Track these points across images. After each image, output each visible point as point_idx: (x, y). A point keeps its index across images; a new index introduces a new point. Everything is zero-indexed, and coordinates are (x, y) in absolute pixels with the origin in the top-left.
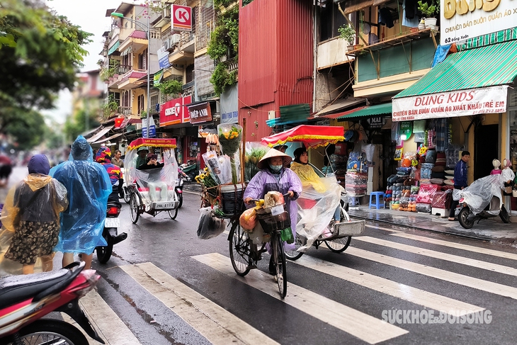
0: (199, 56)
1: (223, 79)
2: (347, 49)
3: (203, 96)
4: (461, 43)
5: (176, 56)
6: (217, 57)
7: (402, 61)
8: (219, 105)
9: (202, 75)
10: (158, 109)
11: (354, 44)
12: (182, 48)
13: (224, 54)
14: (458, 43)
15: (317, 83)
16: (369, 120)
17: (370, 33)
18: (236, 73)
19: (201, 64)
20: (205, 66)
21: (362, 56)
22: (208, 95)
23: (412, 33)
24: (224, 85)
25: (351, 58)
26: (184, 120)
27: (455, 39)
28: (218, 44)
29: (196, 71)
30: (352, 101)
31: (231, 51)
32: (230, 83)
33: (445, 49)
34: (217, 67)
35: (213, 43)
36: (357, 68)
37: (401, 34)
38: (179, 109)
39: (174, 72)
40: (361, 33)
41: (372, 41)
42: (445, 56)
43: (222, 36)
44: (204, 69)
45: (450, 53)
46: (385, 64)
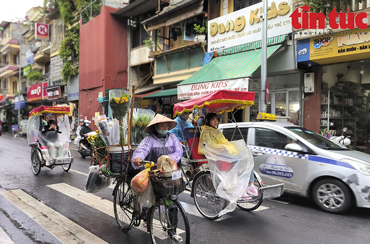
0: (54, 57)
1: (69, 72)
2: (149, 53)
3: (56, 82)
4: (220, 51)
5: (39, 56)
6: (65, 57)
7: (184, 62)
8: (67, 88)
9: (55, 69)
10: (26, 90)
11: (154, 50)
12: (42, 51)
13: (70, 55)
14: (218, 51)
15: (130, 75)
16: (163, 99)
17: (164, 44)
18: (78, 68)
19: (55, 62)
20: (57, 63)
21: (158, 58)
22: (59, 81)
23: (190, 44)
24: (70, 75)
25: (152, 59)
26: (43, 98)
27: (217, 49)
28: (66, 49)
29: (51, 66)
30: (152, 86)
31: (75, 53)
32: (74, 74)
33: (210, 55)
34: (65, 64)
35: (62, 48)
36: (155, 66)
37: (183, 45)
38: (40, 90)
39: (37, 66)
40: (158, 43)
41: (165, 49)
42: (210, 59)
43: (69, 43)
44: (57, 64)
45: (214, 57)
46: (173, 64)
